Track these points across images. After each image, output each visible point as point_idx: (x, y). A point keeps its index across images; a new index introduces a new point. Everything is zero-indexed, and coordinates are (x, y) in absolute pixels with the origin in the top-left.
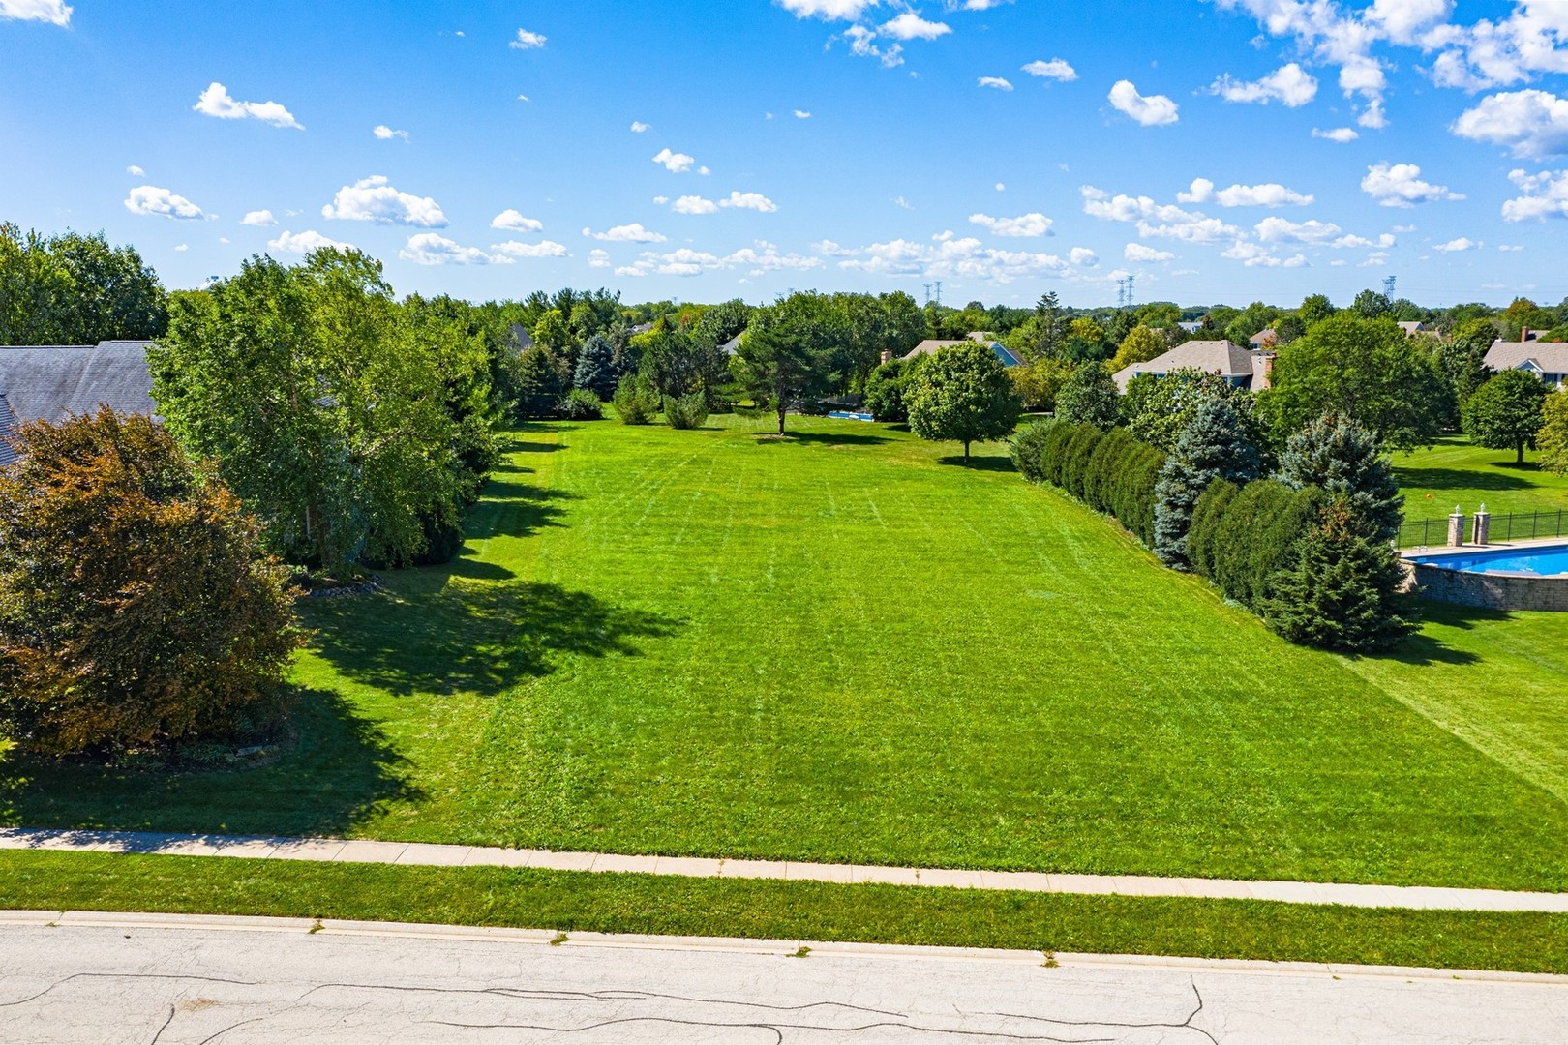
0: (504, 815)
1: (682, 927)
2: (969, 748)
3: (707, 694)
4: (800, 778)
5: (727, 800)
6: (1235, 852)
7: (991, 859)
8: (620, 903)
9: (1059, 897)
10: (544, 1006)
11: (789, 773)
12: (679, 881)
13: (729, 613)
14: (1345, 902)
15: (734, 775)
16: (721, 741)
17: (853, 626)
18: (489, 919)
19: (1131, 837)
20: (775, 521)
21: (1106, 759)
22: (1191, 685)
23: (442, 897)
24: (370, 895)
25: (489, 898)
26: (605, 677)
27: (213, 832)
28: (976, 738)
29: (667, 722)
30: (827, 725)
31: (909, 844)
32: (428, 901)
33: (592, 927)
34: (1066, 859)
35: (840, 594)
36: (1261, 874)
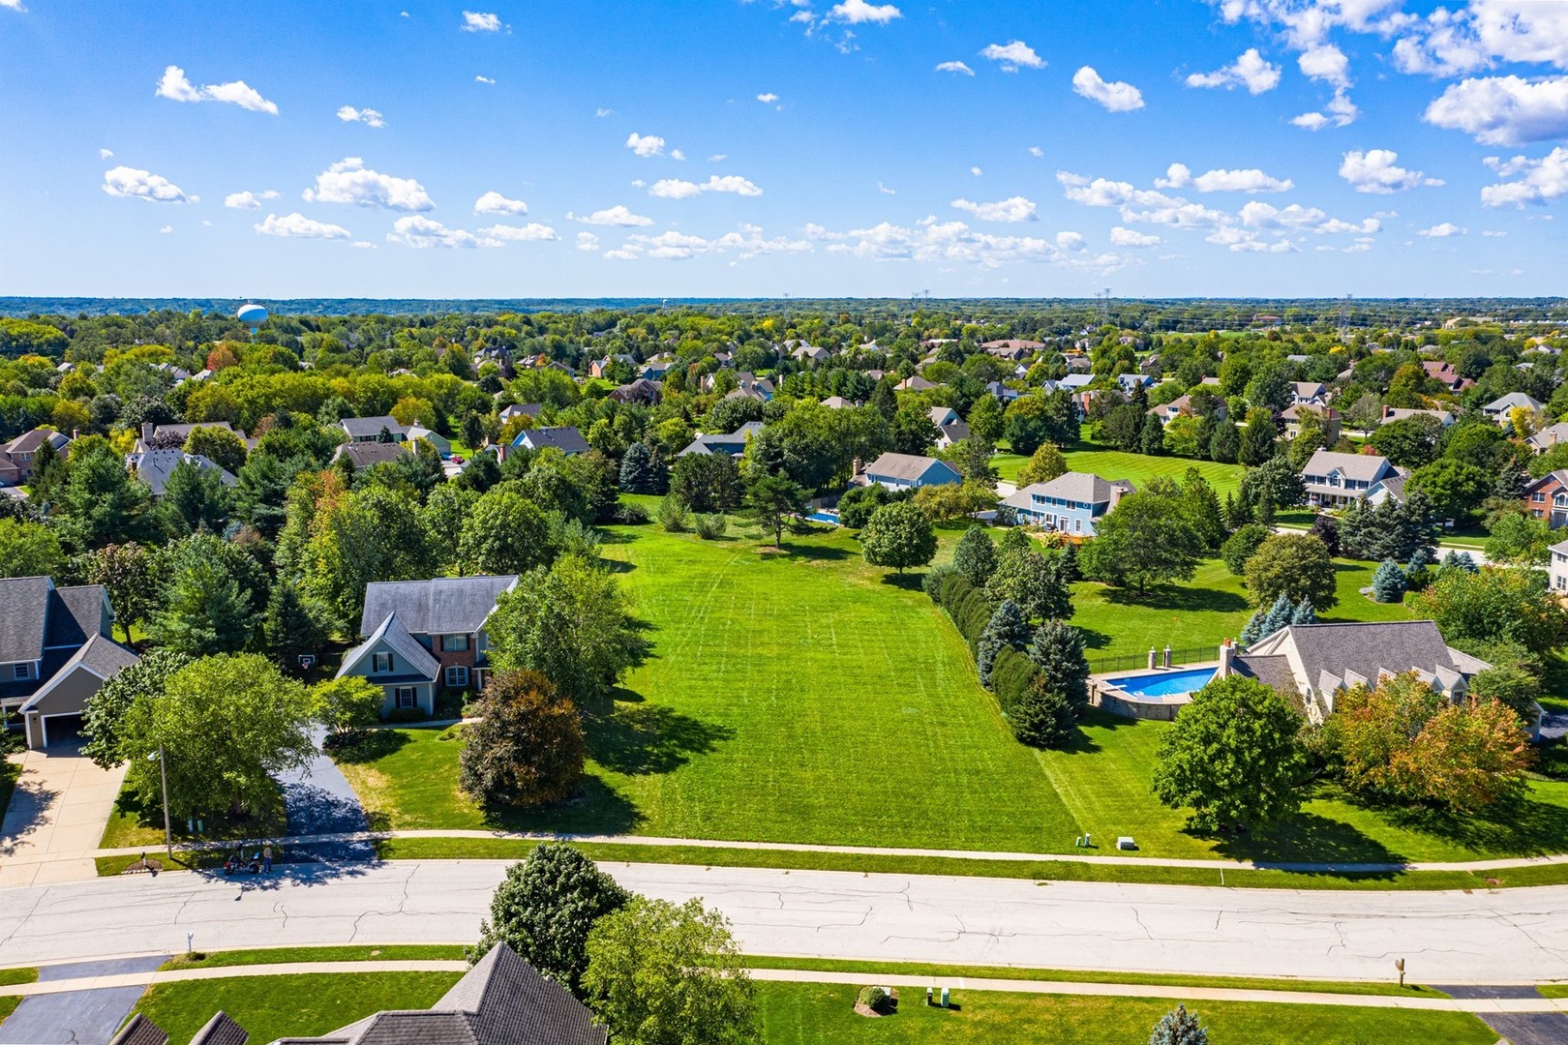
0: (679, 827)
1: (748, 865)
2: (855, 799)
3: (748, 772)
4: (787, 811)
5: (760, 821)
6: (941, 840)
7: (854, 843)
8: (727, 857)
9: (873, 856)
10: (710, 887)
11: (783, 810)
12: (746, 850)
13: (755, 725)
14: (968, 857)
15: (762, 811)
16: (756, 796)
17: (814, 732)
18: (684, 862)
19: (906, 835)
20: (776, 650)
21: (909, 803)
22: (960, 766)
23: (667, 855)
24: (642, 855)
25: (683, 856)
26: (703, 764)
27: (610, 833)
28: (859, 794)
29: (733, 787)
30: (798, 788)
31: (825, 837)
32: (662, 857)
33: (718, 865)
34: (880, 842)
35: (809, 712)
36: (947, 848)
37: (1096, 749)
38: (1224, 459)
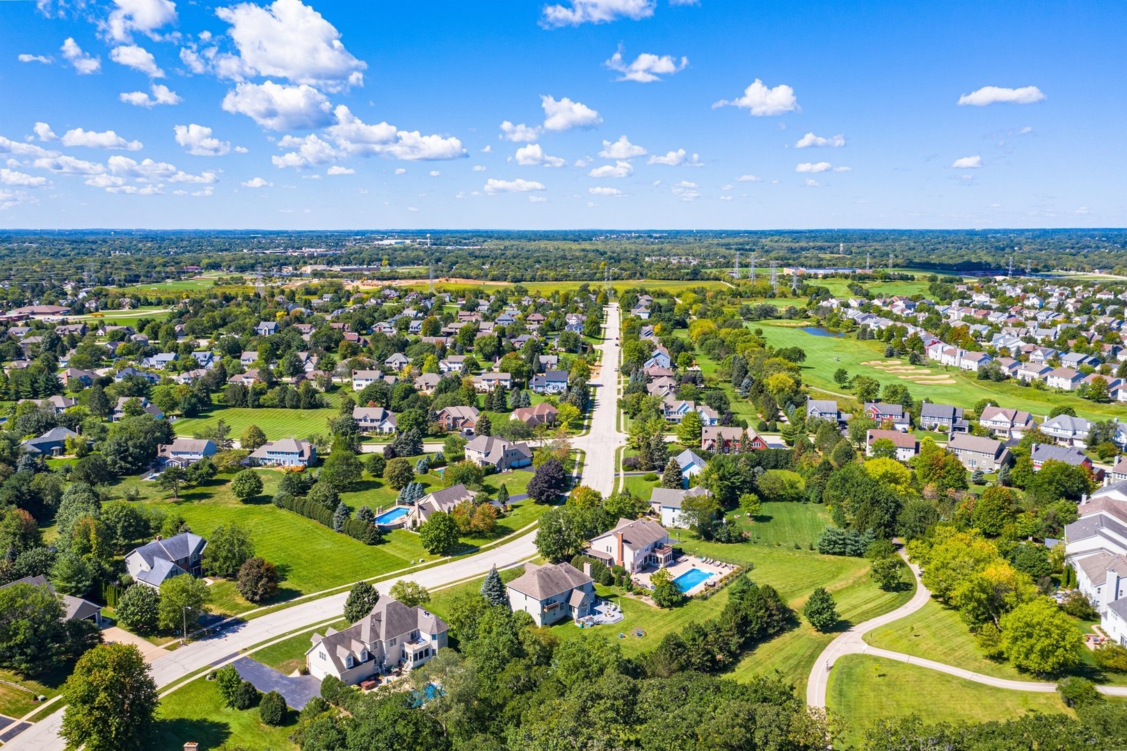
37: (389, 542)
38: (293, 407)
